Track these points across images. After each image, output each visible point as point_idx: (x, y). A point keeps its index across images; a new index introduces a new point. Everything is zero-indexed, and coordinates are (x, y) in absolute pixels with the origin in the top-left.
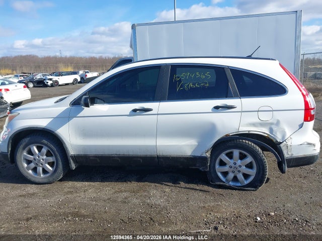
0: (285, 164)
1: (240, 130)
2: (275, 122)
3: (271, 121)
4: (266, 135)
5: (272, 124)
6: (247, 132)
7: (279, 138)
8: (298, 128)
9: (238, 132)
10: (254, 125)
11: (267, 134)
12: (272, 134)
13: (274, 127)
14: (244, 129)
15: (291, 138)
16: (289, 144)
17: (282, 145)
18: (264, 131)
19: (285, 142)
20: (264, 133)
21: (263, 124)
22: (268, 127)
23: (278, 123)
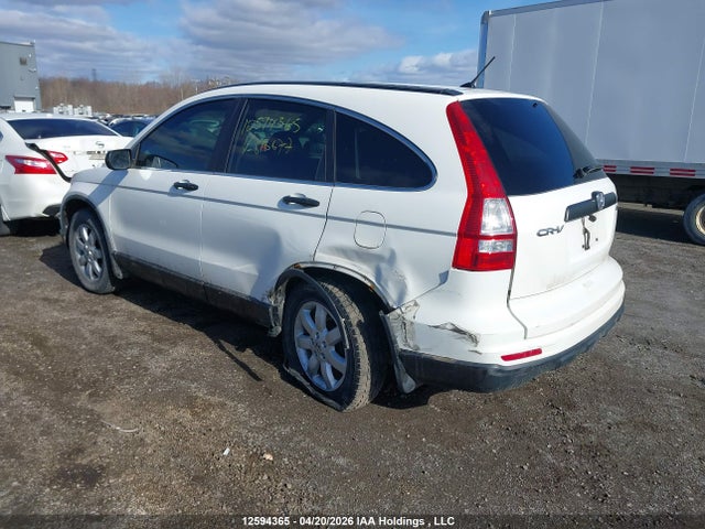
0: (397, 366)
1: (317, 259)
2: (387, 255)
3: (377, 251)
4: (369, 284)
5: (380, 258)
6: (332, 268)
7: (391, 296)
8: (439, 282)
9: (314, 262)
10: (344, 252)
11: (370, 281)
12: (380, 284)
13: (383, 266)
14: (327, 259)
15: (416, 304)
16: (409, 317)
17: (391, 316)
18: (362, 271)
19: (398, 311)
20: (365, 277)
22: (374, 266)
23: (392, 259)
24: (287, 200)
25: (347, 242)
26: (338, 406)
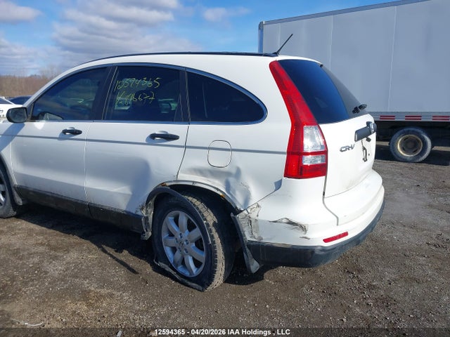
0: (246, 253)
1: (179, 178)
2: (234, 171)
3: (226, 169)
4: (221, 194)
5: (229, 174)
6: (191, 184)
7: (239, 202)
8: (274, 188)
9: (177, 181)
10: (200, 172)
11: (221, 191)
12: (229, 193)
13: (232, 180)
14: (187, 178)
15: (258, 206)
16: (253, 216)
17: (240, 216)
18: (215, 185)
19: (245, 212)
20: (217, 189)
21: (214, 172)
22: (224, 180)
23: (238, 174)
24: (153, 136)
25: (203, 164)
26: (201, 288)
